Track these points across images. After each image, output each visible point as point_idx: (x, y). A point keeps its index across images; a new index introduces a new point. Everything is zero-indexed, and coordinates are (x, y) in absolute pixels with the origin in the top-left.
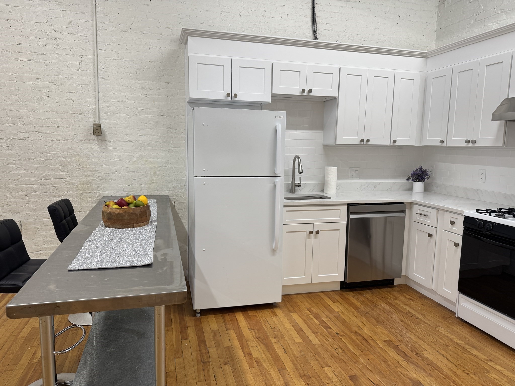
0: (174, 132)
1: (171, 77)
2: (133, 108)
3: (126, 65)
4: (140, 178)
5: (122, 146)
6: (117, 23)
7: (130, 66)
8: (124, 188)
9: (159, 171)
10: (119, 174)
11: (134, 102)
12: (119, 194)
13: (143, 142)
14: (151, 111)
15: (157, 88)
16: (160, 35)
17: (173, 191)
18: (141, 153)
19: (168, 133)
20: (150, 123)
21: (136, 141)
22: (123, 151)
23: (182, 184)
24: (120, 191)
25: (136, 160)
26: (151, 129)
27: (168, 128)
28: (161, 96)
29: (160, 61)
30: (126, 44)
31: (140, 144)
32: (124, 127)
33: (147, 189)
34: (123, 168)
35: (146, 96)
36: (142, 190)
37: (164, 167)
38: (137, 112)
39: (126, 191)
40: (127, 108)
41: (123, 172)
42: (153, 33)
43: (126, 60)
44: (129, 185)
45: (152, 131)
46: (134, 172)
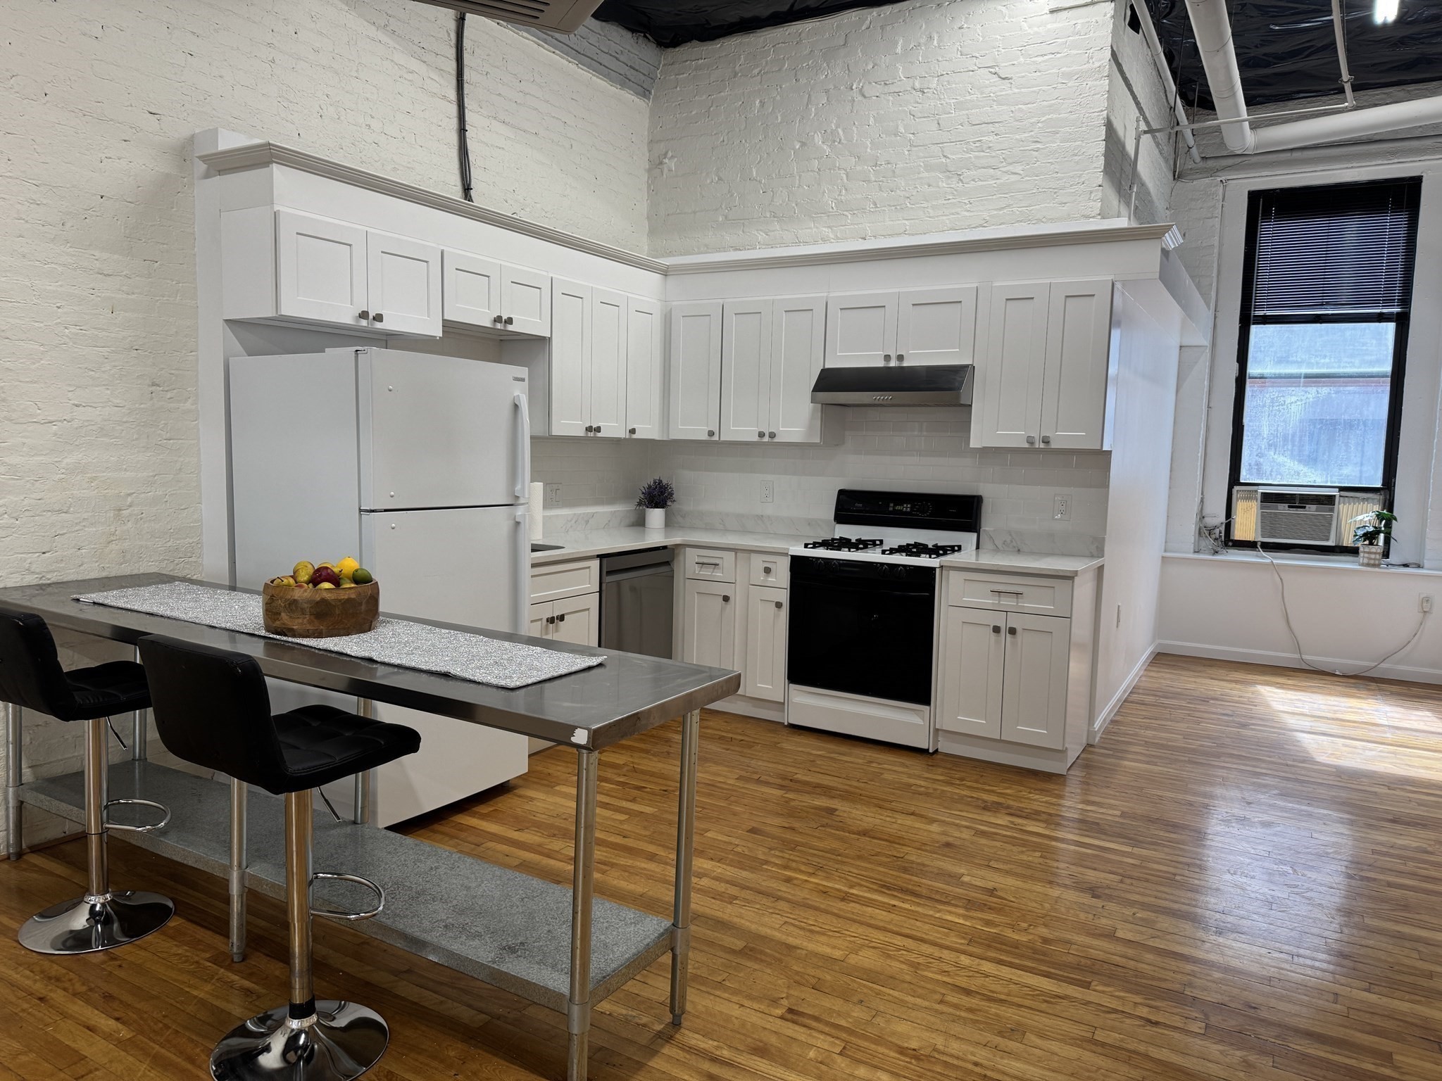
0: (169, 395)
1: (161, 246)
2: (57, 324)
3: (33, 197)
4: (77, 528)
5: (22, 437)
6: (7, 70)
7: (45, 202)
8: (29, 561)
9: (130, 506)
10: (13, 520)
11: (59, 307)
12: (14, 580)
13: (86, 424)
14: (108, 336)
15: (124, 273)
16: (131, 127)
17: (168, 560)
18: (80, 456)
19: (152, 399)
20: (103, 369)
21: (65, 422)
22: (24, 449)
23: (191, 541)
24: (18, 572)
25: (63, 476)
26: (107, 385)
27: (154, 384)
28: (133, 296)
29: (130, 200)
30: (32, 137)
31: (76, 428)
32: (27, 380)
33: (97, 562)
34: (26, 502)
35: (92, 292)
36: (82, 565)
37: (143, 495)
38: (67, 336)
39: (37, 571)
40: (36, 324)
41: (27, 514)
42: (111, 120)
43: (34, 182)
44: (44, 553)
45: (109, 392)
46: (60, 511)
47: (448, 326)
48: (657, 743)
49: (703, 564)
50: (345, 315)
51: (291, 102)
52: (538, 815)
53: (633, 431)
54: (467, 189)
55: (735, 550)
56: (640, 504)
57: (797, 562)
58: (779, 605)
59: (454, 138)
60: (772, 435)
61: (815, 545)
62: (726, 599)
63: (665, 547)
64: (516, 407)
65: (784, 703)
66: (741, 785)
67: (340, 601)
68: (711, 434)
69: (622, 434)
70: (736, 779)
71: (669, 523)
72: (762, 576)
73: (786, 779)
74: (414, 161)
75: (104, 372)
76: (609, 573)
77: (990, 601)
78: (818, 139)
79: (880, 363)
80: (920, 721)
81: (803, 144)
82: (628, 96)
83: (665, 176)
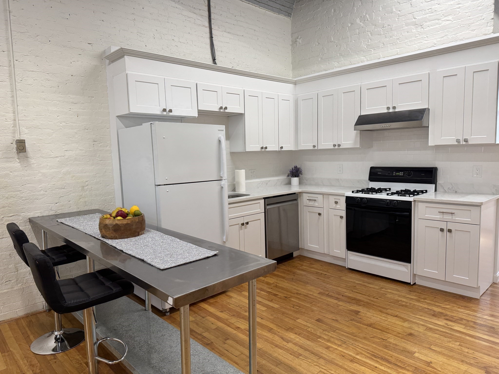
0: (100, 145)
1: (95, 91)
2: (57, 122)
3: (47, 78)
4: (68, 194)
5: (47, 163)
6: (35, 34)
7: (51, 79)
8: (51, 206)
9: (87, 185)
10: (44, 192)
11: (58, 116)
12: (46, 213)
13: (69, 157)
14: (76, 125)
15: (81, 102)
16: (81, 49)
17: (102, 204)
18: (68, 168)
19: (94, 147)
20: (75, 137)
21: (62, 157)
22: (48, 167)
23: (111, 197)
24: (47, 210)
25: (62, 176)
26: (77, 143)
27: (94, 141)
28: (85, 110)
29: (83, 76)
30: (46, 57)
31: (66, 159)
32: (48, 143)
33: (76, 206)
34: (49, 185)
35: (70, 110)
36: (70, 207)
37: (92, 181)
38: (61, 126)
39: (54, 209)
40: (50, 123)
41: (50, 190)
42: (74, 48)
43: (47, 73)
44: (56, 203)
45: (78, 145)
46: (62, 188)
47: (200, 112)
48: (289, 274)
49: (310, 200)
50: (157, 111)
51: (142, 34)
52: (231, 305)
53: (282, 148)
54: (214, 60)
55: (323, 194)
56: (288, 176)
57: (348, 199)
58: (341, 217)
59: (208, 41)
60: (339, 145)
61: (358, 191)
62: (320, 214)
63: (295, 193)
64: (220, 141)
65: (345, 259)
66: (319, 297)
67: (123, 224)
68: (314, 146)
69: (277, 149)
70: (318, 293)
71: (300, 183)
72: (334, 205)
73: (340, 295)
74: (192, 51)
75: (75, 138)
76: (268, 205)
77: (439, 217)
78: (358, 21)
79: (386, 111)
80: (406, 270)
81: (352, 24)
82: (281, 17)
83: (298, 46)
